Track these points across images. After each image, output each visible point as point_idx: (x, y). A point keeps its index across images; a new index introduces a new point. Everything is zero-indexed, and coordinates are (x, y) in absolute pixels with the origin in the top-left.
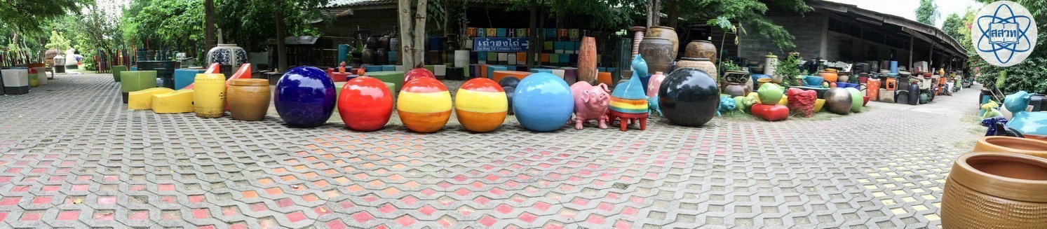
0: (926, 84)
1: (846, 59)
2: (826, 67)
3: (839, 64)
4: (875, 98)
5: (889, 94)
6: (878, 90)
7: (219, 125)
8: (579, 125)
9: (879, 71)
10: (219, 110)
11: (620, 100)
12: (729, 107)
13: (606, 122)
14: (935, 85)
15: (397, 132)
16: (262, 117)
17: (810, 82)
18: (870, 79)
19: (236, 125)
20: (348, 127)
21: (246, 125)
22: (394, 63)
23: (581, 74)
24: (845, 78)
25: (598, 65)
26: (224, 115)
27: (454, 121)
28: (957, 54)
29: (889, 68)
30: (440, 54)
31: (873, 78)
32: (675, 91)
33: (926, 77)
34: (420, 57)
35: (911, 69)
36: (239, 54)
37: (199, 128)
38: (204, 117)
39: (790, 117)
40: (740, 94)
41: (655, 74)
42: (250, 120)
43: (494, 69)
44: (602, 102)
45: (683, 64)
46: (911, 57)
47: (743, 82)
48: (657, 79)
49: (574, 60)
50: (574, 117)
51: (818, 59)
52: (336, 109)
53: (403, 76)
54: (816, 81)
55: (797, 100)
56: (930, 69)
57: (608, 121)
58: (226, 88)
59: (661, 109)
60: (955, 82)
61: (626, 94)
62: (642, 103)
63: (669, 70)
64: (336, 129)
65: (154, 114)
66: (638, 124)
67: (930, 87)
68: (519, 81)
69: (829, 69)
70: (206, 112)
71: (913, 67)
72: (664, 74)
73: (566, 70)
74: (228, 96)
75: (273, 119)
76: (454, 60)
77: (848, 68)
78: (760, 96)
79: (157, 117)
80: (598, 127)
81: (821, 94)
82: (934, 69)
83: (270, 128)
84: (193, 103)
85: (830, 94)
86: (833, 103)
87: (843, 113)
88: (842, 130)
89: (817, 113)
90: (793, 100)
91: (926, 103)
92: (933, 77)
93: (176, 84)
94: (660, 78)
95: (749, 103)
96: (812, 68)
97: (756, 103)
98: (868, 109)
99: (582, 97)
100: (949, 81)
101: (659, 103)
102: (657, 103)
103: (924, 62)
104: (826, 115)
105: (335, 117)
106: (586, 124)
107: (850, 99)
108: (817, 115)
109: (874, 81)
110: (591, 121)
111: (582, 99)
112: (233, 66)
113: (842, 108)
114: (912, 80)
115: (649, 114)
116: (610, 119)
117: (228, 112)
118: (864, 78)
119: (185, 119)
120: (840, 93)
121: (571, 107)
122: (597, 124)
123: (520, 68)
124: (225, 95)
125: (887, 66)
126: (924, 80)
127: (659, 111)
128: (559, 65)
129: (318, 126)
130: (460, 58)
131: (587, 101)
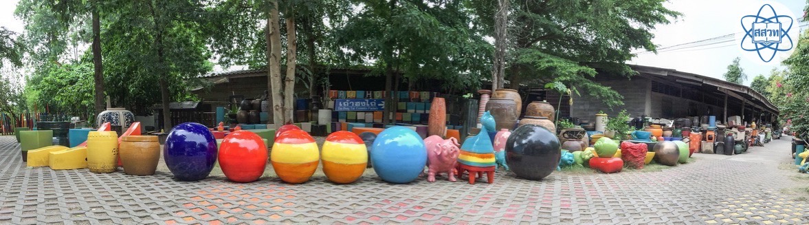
0: (741, 136)
1: (668, 116)
2: (650, 124)
3: (663, 121)
4: (697, 150)
5: (708, 146)
6: (700, 143)
7: (113, 180)
8: (432, 178)
9: (699, 126)
10: (111, 165)
11: (469, 153)
12: (569, 162)
13: (455, 175)
14: (748, 137)
15: (271, 183)
16: (153, 172)
17: (639, 137)
18: (693, 132)
19: (129, 179)
20: (229, 180)
21: (138, 179)
22: (265, 122)
23: (432, 130)
24: (669, 133)
25: (447, 124)
26: (116, 170)
27: (319, 173)
28: (766, 110)
29: (708, 122)
30: (306, 113)
31: (695, 131)
32: (521, 145)
33: (740, 129)
34: (290, 116)
35: (726, 123)
36: (128, 116)
37: (93, 182)
38: (98, 172)
39: (624, 169)
40: (577, 149)
41: (500, 130)
42: (142, 174)
43: (353, 126)
44: (452, 154)
45: (527, 121)
46: (725, 113)
47: (579, 138)
48: (503, 135)
49: (424, 119)
50: (426, 170)
51: (643, 116)
52: (217, 163)
53: (274, 133)
54: (645, 135)
55: (630, 153)
56: (743, 123)
57: (457, 174)
58: (119, 145)
59: (508, 162)
60: (766, 134)
61: (474, 148)
62: (490, 157)
63: (513, 127)
64: (218, 181)
65: (50, 170)
66: (485, 177)
67: (744, 139)
68: (376, 136)
69: (653, 125)
70: (99, 168)
71: (727, 121)
72: (509, 131)
73: (417, 127)
74: (121, 152)
75: (163, 174)
76: (318, 118)
77: (670, 124)
78: (597, 149)
79: (53, 174)
80: (447, 180)
81: (651, 147)
82: (746, 123)
83: (161, 182)
84: (86, 159)
85: (659, 147)
86: (662, 155)
87: (671, 165)
88: (673, 180)
89: (647, 165)
90: (625, 152)
91: (740, 153)
92: (747, 129)
93: (71, 142)
94: (506, 134)
95: (587, 157)
96: (638, 124)
97: (593, 156)
98: (694, 160)
99: (435, 150)
100: (760, 133)
101: (506, 157)
102: (504, 157)
103: (737, 116)
104: (656, 166)
105: (217, 171)
106: (438, 177)
107: (677, 150)
108: (647, 167)
109: (696, 135)
110: (442, 174)
111: (435, 151)
112: (123, 127)
113: (670, 159)
114: (727, 132)
115: (496, 168)
116: (459, 172)
117: (120, 168)
118: (687, 132)
119: (80, 175)
120: (668, 146)
121: (424, 160)
122: (447, 177)
123: (376, 125)
124: (117, 152)
125: (705, 121)
126: (738, 132)
127: (505, 165)
128: (411, 123)
129: (202, 179)
130: (324, 116)
131: (439, 153)
